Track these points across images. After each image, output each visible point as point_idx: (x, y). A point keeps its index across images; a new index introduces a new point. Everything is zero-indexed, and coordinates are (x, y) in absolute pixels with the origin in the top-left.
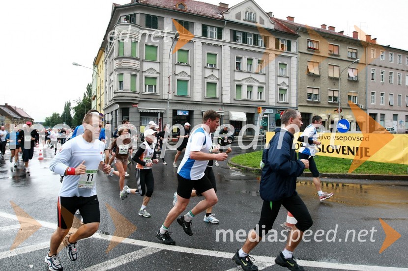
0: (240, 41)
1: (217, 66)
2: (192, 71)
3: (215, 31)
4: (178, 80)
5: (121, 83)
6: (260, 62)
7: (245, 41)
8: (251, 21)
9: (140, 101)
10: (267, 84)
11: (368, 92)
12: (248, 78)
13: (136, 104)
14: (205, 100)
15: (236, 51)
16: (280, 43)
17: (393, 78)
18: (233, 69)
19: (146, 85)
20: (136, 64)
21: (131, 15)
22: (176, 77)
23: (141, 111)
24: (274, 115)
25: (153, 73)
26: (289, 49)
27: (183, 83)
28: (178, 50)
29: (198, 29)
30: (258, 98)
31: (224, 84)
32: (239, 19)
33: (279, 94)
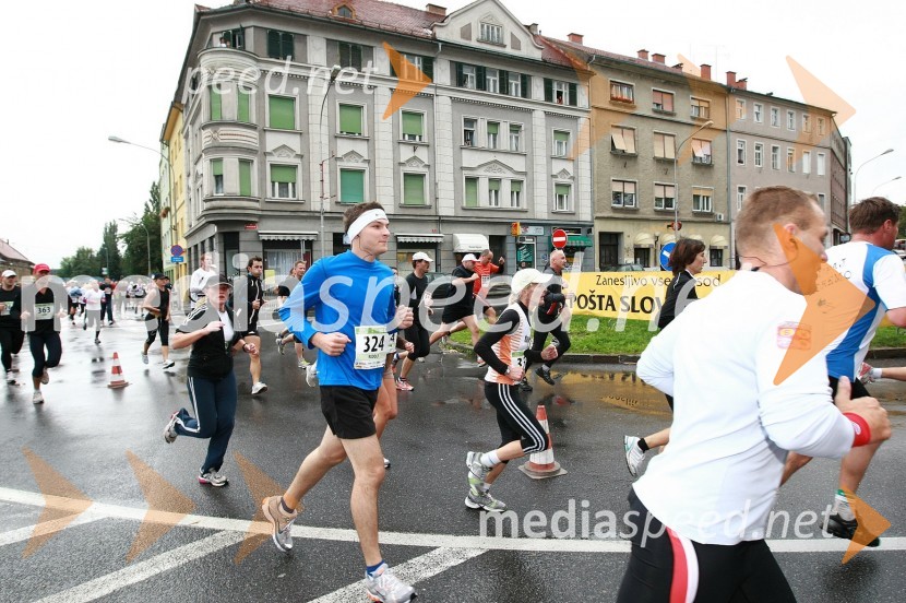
0: (471, 85)
1: (425, 139)
2: (372, 150)
3: (417, 64)
4: (342, 170)
5: (219, 179)
6: (515, 129)
7: (482, 84)
8: (493, 44)
9: (261, 217)
10: (529, 173)
11: (732, 187)
12: (490, 163)
13: (254, 223)
14: (401, 212)
15: (464, 107)
16: (555, 89)
17: (779, 158)
18: (458, 144)
19: (273, 183)
20: (249, 138)
21: (233, 31)
22: (339, 163)
23: (265, 237)
24: (546, 239)
25: (288, 156)
26: (573, 101)
27: (352, 176)
28: (341, 105)
29: (381, 62)
30: (513, 204)
31: (440, 177)
32: (467, 39)
33: (556, 195)
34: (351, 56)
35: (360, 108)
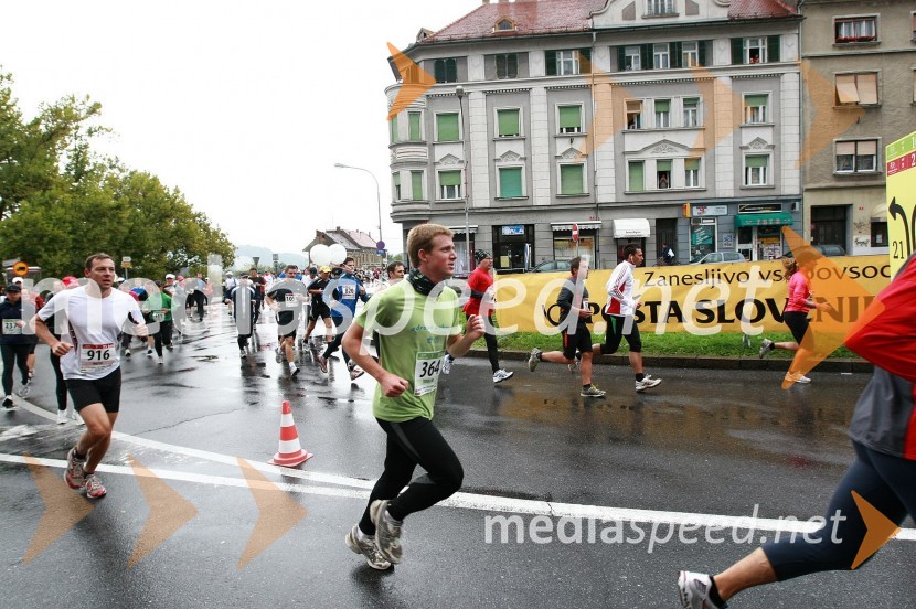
0: (636, 65)
1: (583, 130)
2: (529, 148)
3: (574, 58)
4: (501, 169)
6: (690, 103)
8: (663, 16)
9: (431, 216)
10: (709, 149)
12: (658, 143)
14: (558, 202)
15: (626, 91)
16: (748, 47)
18: (621, 130)
19: (442, 187)
20: (420, 153)
22: (497, 164)
24: (730, 219)
25: (453, 163)
26: (774, 55)
27: (510, 174)
28: (499, 112)
29: (537, 64)
30: (688, 184)
31: (599, 165)
32: (630, 19)
33: (747, 169)
34: (507, 65)
35: (517, 110)
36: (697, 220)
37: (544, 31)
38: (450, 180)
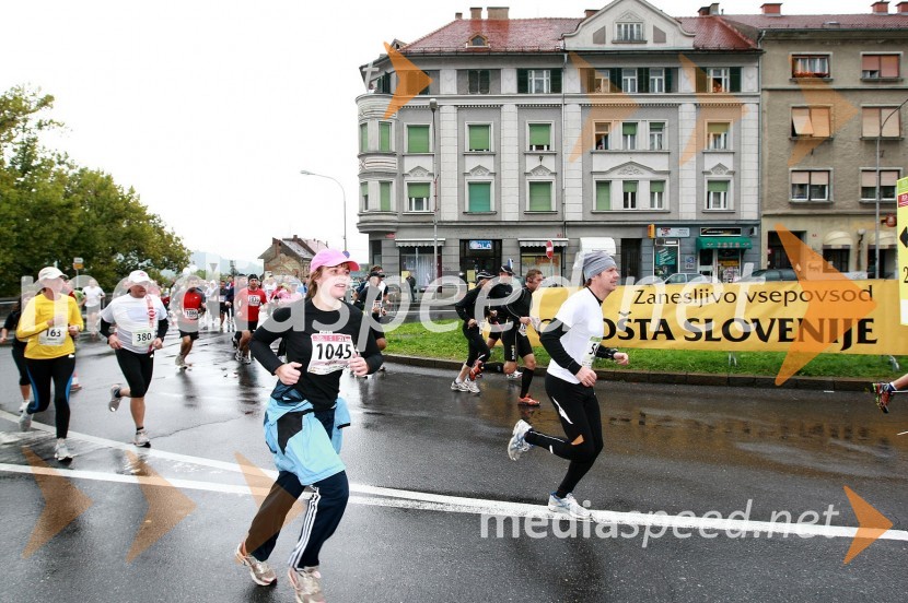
1: (552, 149)
2: (498, 164)
3: (546, 78)
4: (470, 184)
6: (657, 127)
7: (617, 86)
8: (632, 41)
9: (398, 227)
10: (674, 172)
12: (625, 165)
13: (393, 233)
14: (526, 218)
16: (711, 76)
18: (589, 150)
19: (410, 199)
20: (389, 163)
22: (466, 178)
23: (401, 245)
24: (693, 241)
25: (423, 175)
26: (735, 85)
27: (479, 189)
28: (470, 126)
29: (508, 81)
30: (652, 205)
31: (567, 183)
32: (601, 43)
33: (709, 193)
34: (479, 81)
35: (487, 126)
36: (661, 241)
37: (517, 49)
38: (419, 192)
